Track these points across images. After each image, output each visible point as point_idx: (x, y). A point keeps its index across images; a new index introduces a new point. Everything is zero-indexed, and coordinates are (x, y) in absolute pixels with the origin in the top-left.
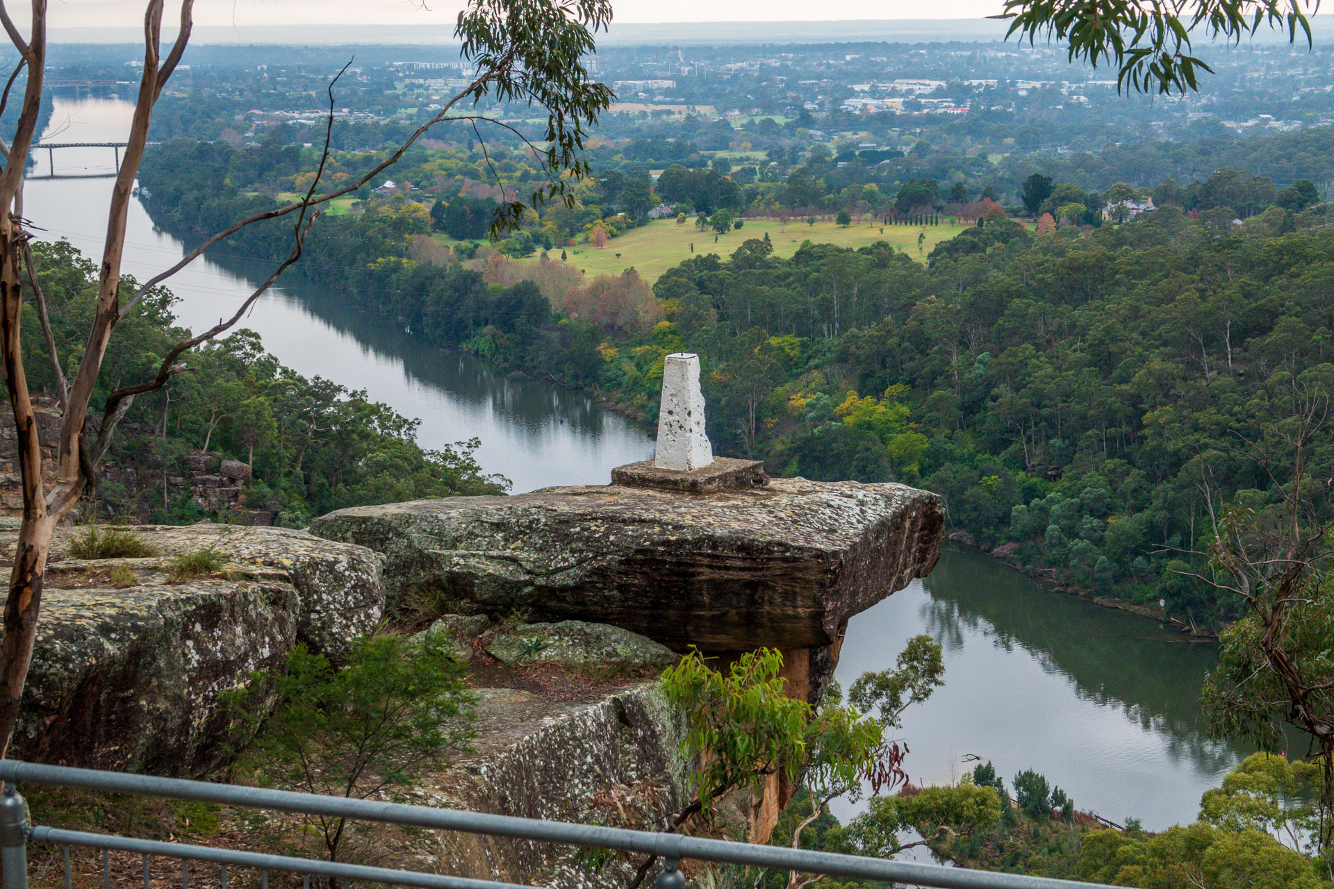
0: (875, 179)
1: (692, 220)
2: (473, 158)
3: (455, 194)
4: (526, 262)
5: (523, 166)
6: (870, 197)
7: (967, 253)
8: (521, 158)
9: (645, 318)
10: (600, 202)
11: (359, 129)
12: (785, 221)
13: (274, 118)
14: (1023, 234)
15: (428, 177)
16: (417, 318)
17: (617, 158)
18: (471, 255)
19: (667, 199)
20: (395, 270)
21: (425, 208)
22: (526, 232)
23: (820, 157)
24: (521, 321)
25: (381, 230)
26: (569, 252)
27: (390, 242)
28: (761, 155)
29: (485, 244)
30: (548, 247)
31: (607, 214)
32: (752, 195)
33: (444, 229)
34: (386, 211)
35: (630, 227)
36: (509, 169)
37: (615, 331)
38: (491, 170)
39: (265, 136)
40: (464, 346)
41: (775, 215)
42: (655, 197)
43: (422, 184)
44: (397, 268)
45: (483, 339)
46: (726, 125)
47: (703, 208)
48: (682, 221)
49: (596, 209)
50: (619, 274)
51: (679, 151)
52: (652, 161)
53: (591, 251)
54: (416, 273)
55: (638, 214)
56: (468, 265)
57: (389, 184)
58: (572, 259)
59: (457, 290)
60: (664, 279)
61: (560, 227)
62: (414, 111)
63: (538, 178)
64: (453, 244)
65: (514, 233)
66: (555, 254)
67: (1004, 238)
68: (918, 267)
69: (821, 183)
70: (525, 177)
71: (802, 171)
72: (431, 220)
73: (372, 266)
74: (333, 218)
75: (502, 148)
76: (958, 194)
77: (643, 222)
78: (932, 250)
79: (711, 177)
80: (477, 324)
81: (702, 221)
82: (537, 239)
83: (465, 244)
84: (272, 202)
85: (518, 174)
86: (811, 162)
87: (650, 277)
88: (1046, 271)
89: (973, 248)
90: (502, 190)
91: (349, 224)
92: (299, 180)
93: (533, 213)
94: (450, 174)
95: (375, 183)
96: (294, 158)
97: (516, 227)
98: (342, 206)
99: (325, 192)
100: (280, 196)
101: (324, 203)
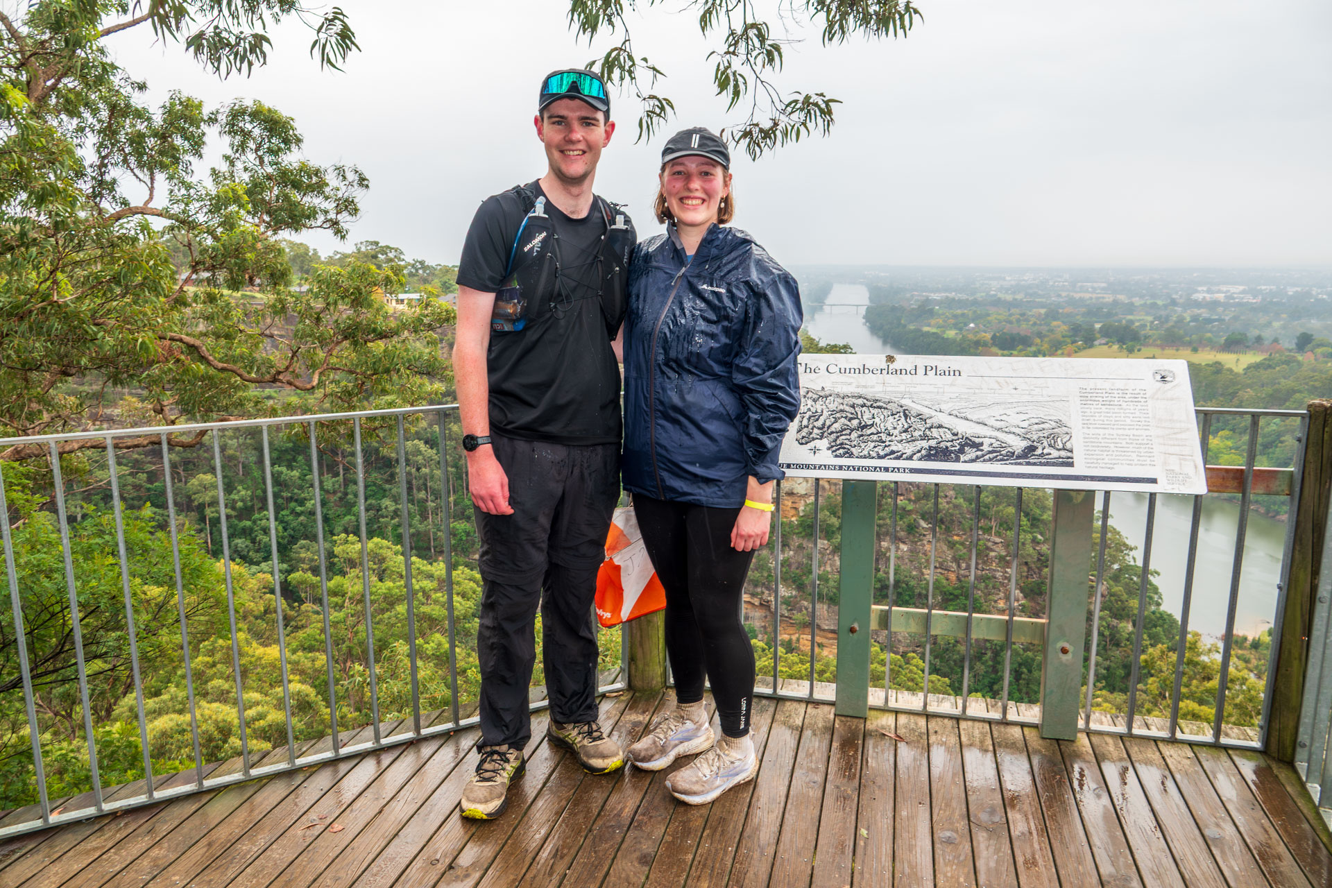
0: (1210, 331)
1: (1116, 347)
2: (1011, 315)
3: (1002, 330)
5: (1033, 320)
6: (1210, 340)
7: (1266, 369)
8: (1033, 316)
10: (1070, 337)
11: (960, 301)
12: (1163, 349)
13: (923, 296)
14: (1298, 362)
15: (989, 322)
17: (1078, 317)
19: (1103, 337)
21: (988, 336)
22: (1033, 349)
23: (1181, 320)
27: (972, 350)
28: (1150, 318)
29: (1015, 353)
31: (1074, 342)
32: (1146, 337)
33: (996, 345)
34: (971, 336)
35: (1085, 348)
36: (1027, 320)
38: (1018, 321)
39: (919, 303)
41: (1157, 346)
42: (1098, 335)
43: (987, 326)
46: (1132, 304)
47: (1121, 341)
48: (1110, 347)
49: (1069, 340)
51: (1109, 314)
52: (1094, 319)
55: (1089, 343)
57: (972, 325)
61: (1051, 347)
62: (983, 294)
64: (1000, 352)
67: (1287, 362)
68: (1237, 375)
69: (1181, 332)
70: (1035, 324)
71: (1173, 326)
74: (948, 339)
75: (1024, 311)
76: (1259, 339)
77: (1091, 346)
78: (1245, 366)
79: (1127, 328)
81: (1121, 348)
84: (921, 331)
86: (1176, 322)
88: (1316, 381)
89: (1270, 366)
90: (1024, 329)
91: (954, 341)
92: (933, 322)
93: (1038, 341)
94: (1000, 322)
95: (966, 324)
96: (931, 313)
97: (1030, 346)
98: (951, 334)
99: (945, 327)
100: (926, 329)
101: (944, 332)
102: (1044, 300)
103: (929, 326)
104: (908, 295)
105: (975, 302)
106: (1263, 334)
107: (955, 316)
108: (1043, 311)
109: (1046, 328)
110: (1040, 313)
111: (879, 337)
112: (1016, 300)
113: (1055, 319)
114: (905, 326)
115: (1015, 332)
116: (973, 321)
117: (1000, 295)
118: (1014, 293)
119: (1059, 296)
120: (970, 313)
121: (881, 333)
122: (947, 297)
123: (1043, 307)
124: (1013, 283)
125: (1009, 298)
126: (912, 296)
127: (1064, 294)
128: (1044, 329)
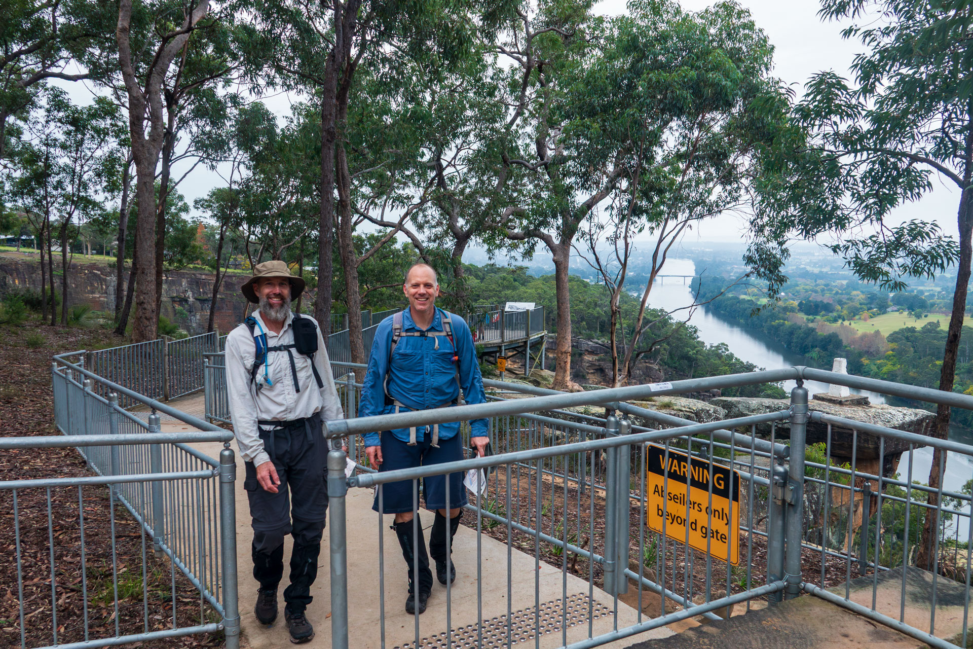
1: (906, 313)
2: (817, 285)
4: (834, 325)
5: (836, 290)
8: (836, 286)
9: (882, 349)
10: (866, 304)
12: (947, 316)
15: (797, 292)
16: (789, 344)
18: (812, 321)
19: (894, 304)
20: (782, 325)
21: (796, 303)
22: (835, 314)
24: (830, 347)
25: (779, 311)
26: (852, 322)
27: (781, 315)
29: (818, 317)
30: (844, 320)
31: (869, 309)
32: (932, 305)
33: (803, 311)
34: (781, 303)
35: (879, 314)
36: (830, 290)
37: (868, 353)
38: (823, 290)
40: (807, 355)
41: (943, 313)
42: (890, 304)
43: (796, 295)
44: (784, 324)
45: (815, 353)
47: (911, 309)
48: (901, 313)
49: (865, 307)
50: (872, 332)
53: (862, 323)
54: (790, 327)
55: (883, 309)
56: (811, 325)
58: (853, 325)
59: (805, 334)
60: (891, 335)
61: (850, 313)
63: (842, 294)
64: (805, 317)
65: (830, 314)
66: (846, 323)
70: (837, 293)
72: (798, 308)
73: (773, 323)
74: (761, 305)
75: (828, 282)
77: (885, 313)
79: (916, 297)
80: (813, 347)
81: (910, 314)
82: (839, 317)
83: (811, 317)
84: (739, 298)
85: (834, 292)
87: (885, 334)
90: (827, 298)
91: (766, 307)
93: (839, 307)
94: (807, 291)
97: (832, 312)
98: (764, 301)
99: (758, 296)
100: (742, 297)
101: (758, 300)
102: (846, 273)
103: (746, 294)
104: (729, 268)
108: (845, 282)
109: (846, 297)
110: (842, 285)
112: (822, 272)
113: (855, 289)
114: (724, 294)
115: (819, 298)
117: (808, 268)
118: (820, 267)
123: (845, 279)
124: (820, 258)
125: (816, 271)
126: (732, 268)
128: (844, 298)
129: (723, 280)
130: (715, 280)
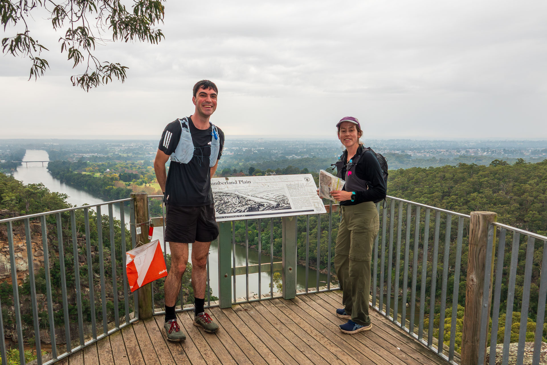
2: (127, 164)
3: (124, 172)
4: (141, 187)
5: (138, 166)
11: (100, 158)
13: (80, 155)
15: (117, 168)
18: (129, 185)
20: (112, 189)
21: (117, 175)
22: (141, 180)
25: (108, 180)
26: (151, 184)
27: (110, 183)
29: (132, 183)
30: (146, 183)
33: (122, 180)
34: (108, 176)
36: (135, 166)
38: (131, 167)
39: (78, 159)
43: (116, 170)
54: (117, 190)
56: (128, 188)
57: (108, 170)
58: (152, 186)
59: (126, 193)
61: (148, 179)
62: (112, 154)
63: (142, 168)
64: (124, 183)
65: (138, 180)
66: (148, 185)
70: (139, 168)
72: (119, 178)
73: (106, 188)
74: (96, 178)
75: (133, 162)
76: (235, 171)
82: (143, 182)
83: (127, 183)
84: (81, 174)
85: (138, 167)
90: (134, 171)
91: (100, 179)
92: (87, 169)
93: (142, 176)
94: (122, 168)
95: (105, 170)
96: (85, 164)
97: (138, 179)
98: (98, 175)
99: (94, 172)
100: (84, 173)
101: (94, 174)
102: (142, 156)
103: (85, 171)
104: (71, 155)
105: (108, 158)
106: (236, 169)
107: (99, 166)
108: (142, 161)
109: (145, 170)
110: (141, 163)
111: (58, 179)
112: (129, 156)
113: (148, 165)
114: (72, 172)
115: (130, 172)
116: (108, 168)
117: (120, 154)
118: (127, 153)
119: (149, 154)
120: (106, 164)
121: (58, 177)
122: (93, 156)
123: (142, 159)
124: (126, 148)
125: (125, 155)
126: (74, 155)
127: (151, 153)
128: (144, 170)
129: (70, 163)
130: (64, 163)
